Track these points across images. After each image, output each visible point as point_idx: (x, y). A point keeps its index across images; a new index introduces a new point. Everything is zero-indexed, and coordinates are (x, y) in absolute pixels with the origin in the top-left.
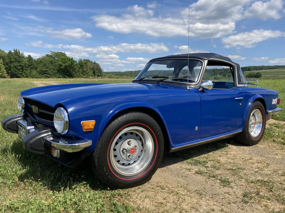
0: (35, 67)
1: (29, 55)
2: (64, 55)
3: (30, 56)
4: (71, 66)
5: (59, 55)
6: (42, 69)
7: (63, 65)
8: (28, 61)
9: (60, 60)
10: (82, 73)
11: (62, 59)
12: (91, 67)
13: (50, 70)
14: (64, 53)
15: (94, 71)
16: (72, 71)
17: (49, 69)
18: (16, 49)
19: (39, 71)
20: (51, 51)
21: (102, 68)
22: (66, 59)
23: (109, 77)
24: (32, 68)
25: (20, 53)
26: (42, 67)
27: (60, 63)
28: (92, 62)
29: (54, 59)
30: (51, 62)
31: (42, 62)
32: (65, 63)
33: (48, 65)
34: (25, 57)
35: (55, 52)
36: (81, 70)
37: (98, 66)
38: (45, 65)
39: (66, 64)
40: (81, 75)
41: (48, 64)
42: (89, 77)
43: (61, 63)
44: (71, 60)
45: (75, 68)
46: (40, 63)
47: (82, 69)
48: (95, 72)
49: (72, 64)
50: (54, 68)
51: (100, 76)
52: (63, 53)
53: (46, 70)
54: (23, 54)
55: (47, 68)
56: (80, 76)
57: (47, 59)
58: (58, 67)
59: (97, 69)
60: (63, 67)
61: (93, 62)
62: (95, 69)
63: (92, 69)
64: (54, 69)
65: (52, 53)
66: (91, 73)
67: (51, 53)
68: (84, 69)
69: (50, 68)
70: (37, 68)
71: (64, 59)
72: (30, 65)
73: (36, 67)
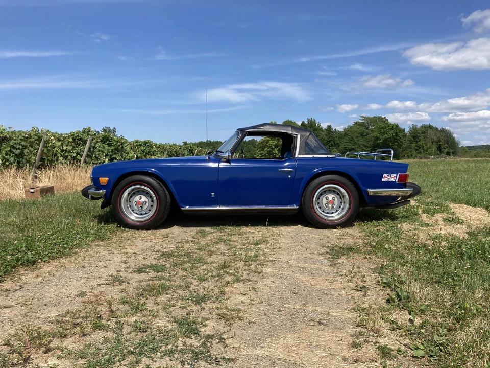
0: (336, 143)
1: (329, 125)
2: (384, 120)
3: (329, 127)
4: (395, 139)
5: (376, 121)
6: (346, 146)
7: (381, 137)
8: (326, 136)
9: (376, 130)
10: (416, 150)
11: (380, 129)
12: (435, 138)
13: (359, 147)
14: (385, 117)
15: (440, 144)
16: (396, 147)
17: (357, 146)
18: (311, 119)
19: (342, 149)
20: (362, 117)
21: (457, 139)
22: (386, 128)
23: (473, 155)
24: (332, 145)
25: (315, 123)
26: (346, 143)
27: (375, 134)
28: (437, 129)
29: (367, 128)
30: (362, 135)
31: (347, 135)
32: (384, 134)
33: (356, 140)
34: (324, 129)
35: (369, 118)
36: (414, 145)
37: (450, 136)
38: (352, 139)
39: (387, 135)
40: (415, 153)
41: (357, 137)
42: (429, 156)
43: (378, 135)
44: (395, 127)
45: (401, 142)
46: (345, 136)
47: (417, 142)
48: (442, 147)
49: (397, 135)
50: (365, 144)
51: (451, 154)
52: (383, 118)
53: (353, 147)
54: (319, 125)
55: (355, 143)
56: (412, 156)
57: (355, 129)
58: (372, 142)
59: (447, 142)
60: (381, 141)
61: (439, 129)
62: (442, 141)
63: (436, 142)
64: (365, 146)
65: (363, 120)
66: (434, 148)
67: (362, 118)
68: (421, 143)
69: (359, 144)
70: (339, 146)
71: (382, 128)
72: (330, 141)
73: (338, 143)
